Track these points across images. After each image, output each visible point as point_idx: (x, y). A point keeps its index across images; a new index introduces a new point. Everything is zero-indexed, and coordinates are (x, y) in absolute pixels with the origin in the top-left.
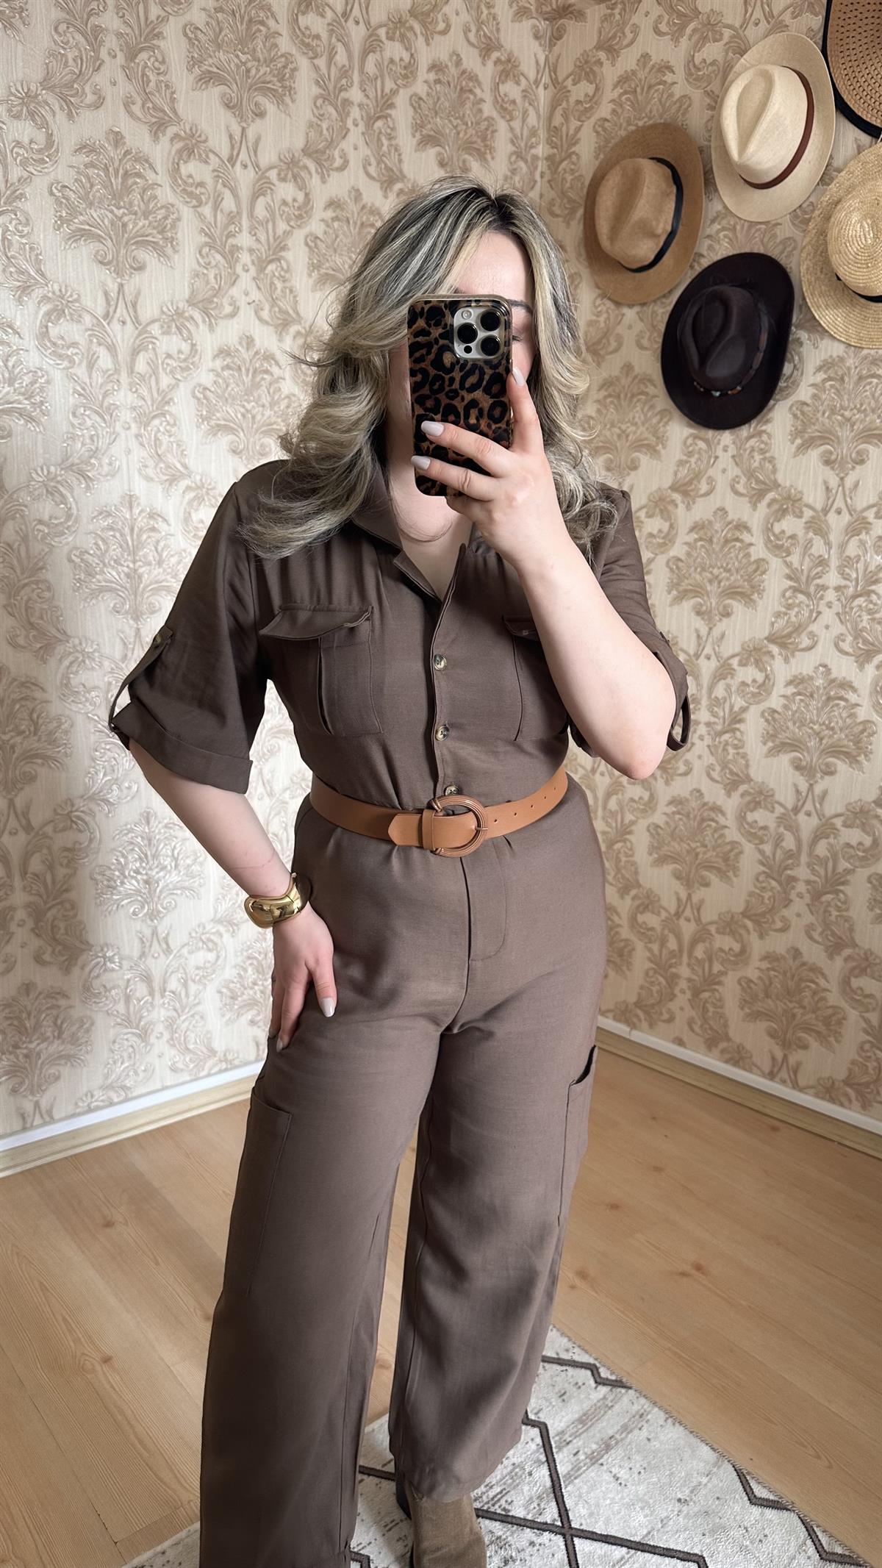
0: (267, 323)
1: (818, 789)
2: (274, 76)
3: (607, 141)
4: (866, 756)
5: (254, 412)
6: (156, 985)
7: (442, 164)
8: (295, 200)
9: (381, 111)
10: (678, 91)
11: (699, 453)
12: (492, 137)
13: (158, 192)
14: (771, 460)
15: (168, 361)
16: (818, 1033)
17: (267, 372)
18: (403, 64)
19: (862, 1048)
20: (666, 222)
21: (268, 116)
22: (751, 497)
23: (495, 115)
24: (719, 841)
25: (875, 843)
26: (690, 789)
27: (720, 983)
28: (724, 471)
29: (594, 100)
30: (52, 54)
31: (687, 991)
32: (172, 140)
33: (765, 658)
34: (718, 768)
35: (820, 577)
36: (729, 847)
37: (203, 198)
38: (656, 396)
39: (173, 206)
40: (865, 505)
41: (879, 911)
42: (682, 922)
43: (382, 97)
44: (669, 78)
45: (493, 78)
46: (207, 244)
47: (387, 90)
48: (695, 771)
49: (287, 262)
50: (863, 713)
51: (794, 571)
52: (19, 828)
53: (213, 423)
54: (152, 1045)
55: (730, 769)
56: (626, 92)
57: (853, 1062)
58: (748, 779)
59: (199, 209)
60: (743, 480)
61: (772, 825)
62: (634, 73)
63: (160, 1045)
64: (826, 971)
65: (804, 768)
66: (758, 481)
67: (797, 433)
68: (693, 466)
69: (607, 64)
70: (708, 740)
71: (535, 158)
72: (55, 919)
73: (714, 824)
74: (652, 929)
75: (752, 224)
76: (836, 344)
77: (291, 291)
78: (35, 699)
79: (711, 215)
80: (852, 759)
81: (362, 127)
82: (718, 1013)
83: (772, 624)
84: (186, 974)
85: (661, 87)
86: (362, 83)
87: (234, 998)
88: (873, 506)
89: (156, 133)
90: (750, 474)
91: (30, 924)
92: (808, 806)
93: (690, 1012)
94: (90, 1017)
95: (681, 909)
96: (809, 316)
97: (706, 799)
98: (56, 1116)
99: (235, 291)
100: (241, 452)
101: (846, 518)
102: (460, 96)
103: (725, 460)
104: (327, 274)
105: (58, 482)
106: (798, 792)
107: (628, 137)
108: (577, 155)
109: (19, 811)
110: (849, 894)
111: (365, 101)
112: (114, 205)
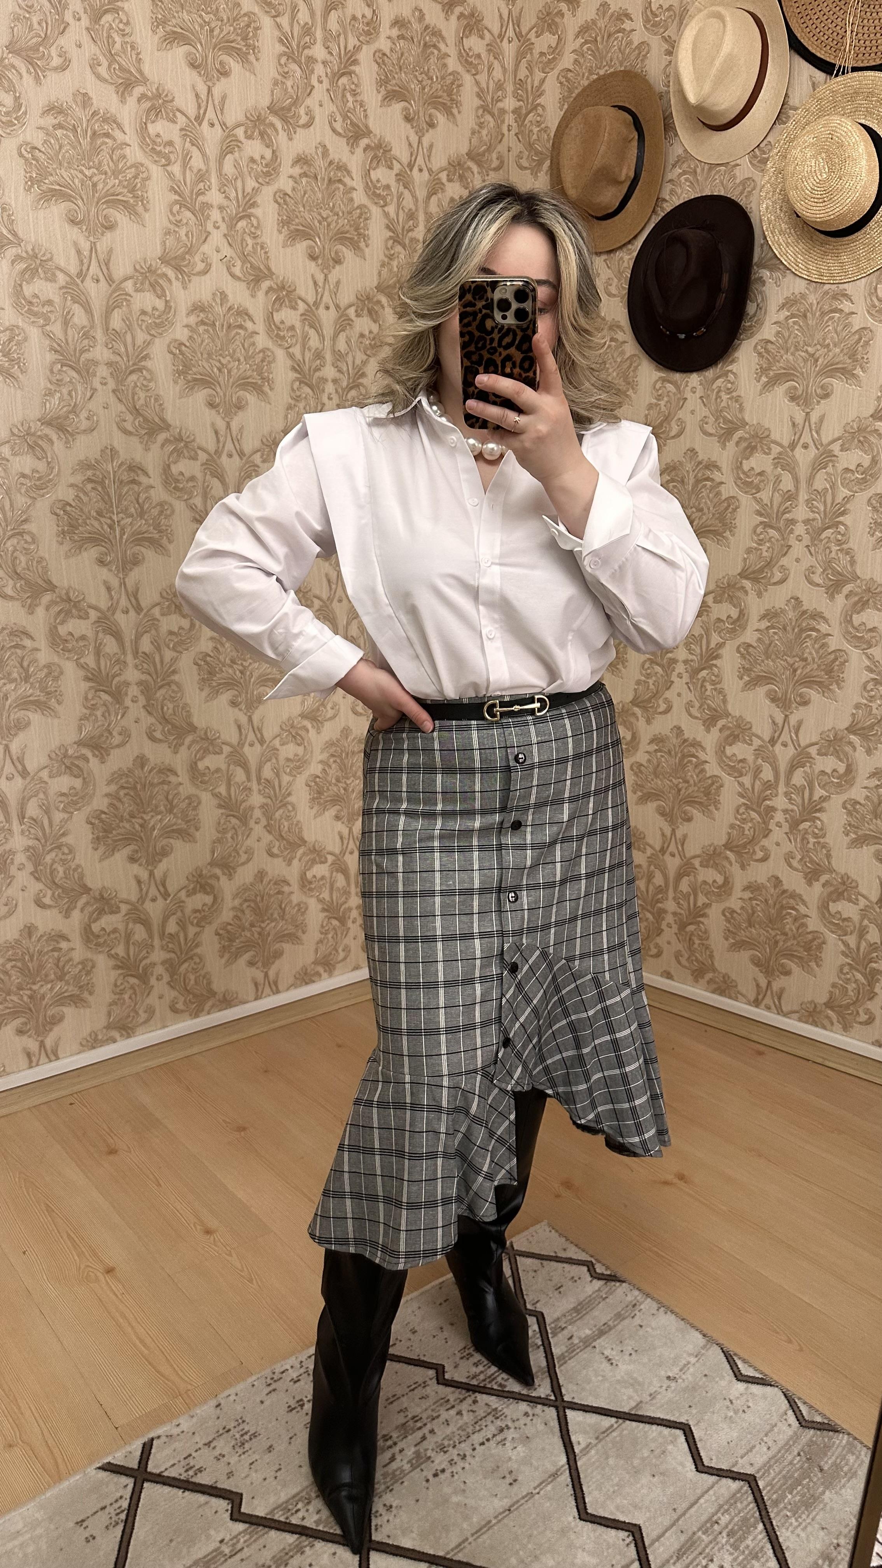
0: (239, 279)
1: (793, 720)
2: (237, 35)
3: (570, 91)
4: (838, 684)
5: (230, 366)
6: (155, 928)
7: (408, 119)
8: (262, 157)
9: (345, 67)
10: (636, 39)
11: (668, 396)
12: (458, 91)
13: (127, 151)
14: (737, 399)
15: (143, 317)
16: (800, 958)
17: (241, 327)
18: (365, 21)
19: (841, 970)
20: (629, 168)
21: (232, 76)
22: (720, 437)
23: (460, 69)
24: (701, 776)
25: (849, 770)
26: (671, 727)
27: (704, 915)
28: (693, 412)
29: (556, 51)
30: (17, 18)
31: (674, 926)
32: (139, 100)
33: (740, 594)
34: (697, 705)
35: (789, 512)
36: (710, 781)
37: (172, 157)
38: (625, 342)
39: (142, 165)
40: (830, 439)
41: (854, 836)
42: (667, 857)
43: (346, 54)
44: (627, 25)
45: (457, 31)
46: (176, 202)
47: (350, 47)
48: (675, 710)
49: (257, 218)
50: (834, 643)
51: (764, 506)
52: (16, 774)
53: (189, 377)
54: (152, 987)
55: (708, 705)
56: (586, 42)
57: (834, 985)
58: (728, 715)
59: (169, 168)
60: (712, 419)
61: (750, 758)
62: (594, 22)
63: (160, 987)
64: (804, 897)
65: (779, 699)
66: (726, 421)
67: (763, 371)
68: (663, 408)
69: (568, 14)
70: (686, 676)
71: (503, 111)
72: (54, 862)
73: (694, 760)
75: (712, 166)
76: (798, 279)
77: (262, 248)
78: (24, 647)
79: (672, 160)
80: (824, 687)
81: (326, 84)
82: (703, 944)
83: (745, 560)
84: (184, 916)
85: (620, 35)
86: (326, 40)
87: (231, 940)
88: (839, 439)
89: (123, 93)
90: (718, 414)
91: (30, 867)
92: (785, 737)
93: (677, 946)
94: (91, 960)
95: (666, 846)
96: (770, 254)
97: (685, 737)
98: (60, 1051)
99: (205, 248)
100: (218, 405)
101: (813, 452)
102: (423, 52)
103: (693, 401)
104: (297, 230)
105: (39, 436)
106: (774, 722)
107: (590, 85)
108: (543, 107)
109: (15, 758)
110: (825, 821)
111: (329, 57)
112: (84, 165)
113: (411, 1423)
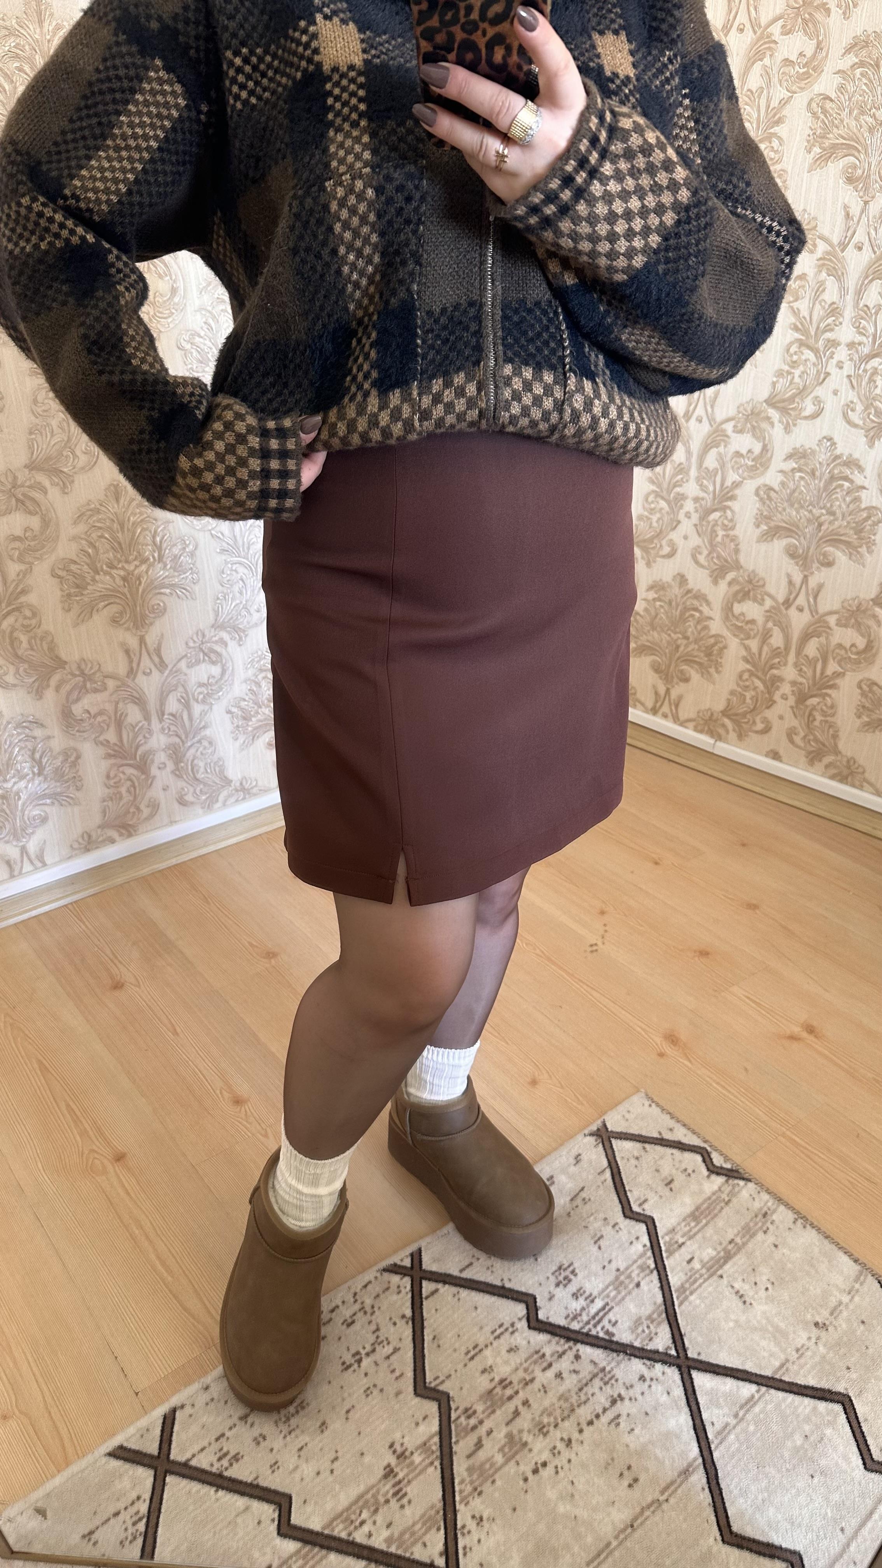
6: (152, 708)
24: (853, 506)
26: (819, 437)
27: (833, 687)
31: (791, 697)
34: (860, 408)
36: (865, 515)
42: (793, 612)
48: (827, 413)
54: (154, 777)
63: (163, 776)
70: (848, 368)
73: (847, 484)
74: (753, 622)
82: (826, 722)
84: (186, 692)
93: (791, 721)
94: (75, 750)
95: (792, 597)
97: (838, 452)
98: (48, 860)
113: (498, 1390)
